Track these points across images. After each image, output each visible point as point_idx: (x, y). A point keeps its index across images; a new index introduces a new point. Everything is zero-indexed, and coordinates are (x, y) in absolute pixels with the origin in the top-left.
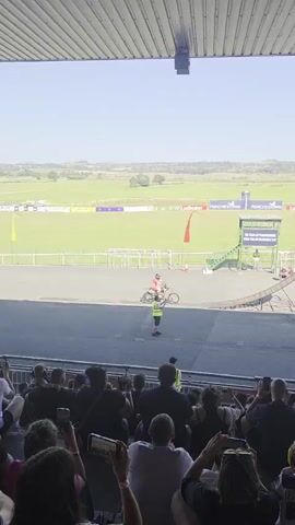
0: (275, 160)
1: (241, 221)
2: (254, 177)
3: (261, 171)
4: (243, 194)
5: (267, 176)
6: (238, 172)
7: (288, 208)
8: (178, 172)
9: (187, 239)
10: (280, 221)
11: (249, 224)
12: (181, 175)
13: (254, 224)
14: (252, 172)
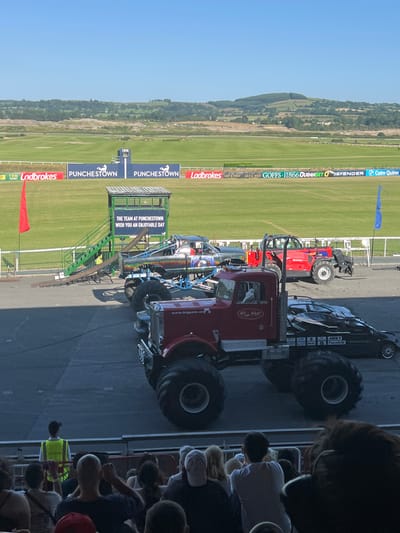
0: (169, 101)
1: (110, 197)
2: (137, 126)
3: (146, 117)
4: (120, 153)
5: (156, 126)
6: (112, 118)
7: (188, 175)
8: (15, 116)
9: (24, 227)
10: (168, 196)
11: (122, 201)
12: (20, 122)
13: (131, 201)
14: (134, 120)
